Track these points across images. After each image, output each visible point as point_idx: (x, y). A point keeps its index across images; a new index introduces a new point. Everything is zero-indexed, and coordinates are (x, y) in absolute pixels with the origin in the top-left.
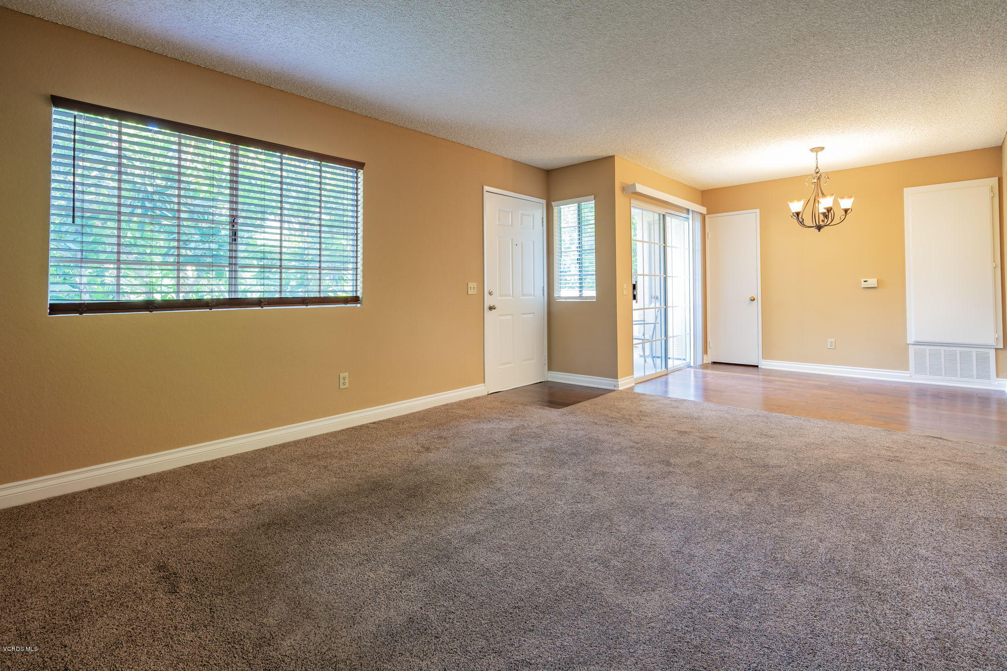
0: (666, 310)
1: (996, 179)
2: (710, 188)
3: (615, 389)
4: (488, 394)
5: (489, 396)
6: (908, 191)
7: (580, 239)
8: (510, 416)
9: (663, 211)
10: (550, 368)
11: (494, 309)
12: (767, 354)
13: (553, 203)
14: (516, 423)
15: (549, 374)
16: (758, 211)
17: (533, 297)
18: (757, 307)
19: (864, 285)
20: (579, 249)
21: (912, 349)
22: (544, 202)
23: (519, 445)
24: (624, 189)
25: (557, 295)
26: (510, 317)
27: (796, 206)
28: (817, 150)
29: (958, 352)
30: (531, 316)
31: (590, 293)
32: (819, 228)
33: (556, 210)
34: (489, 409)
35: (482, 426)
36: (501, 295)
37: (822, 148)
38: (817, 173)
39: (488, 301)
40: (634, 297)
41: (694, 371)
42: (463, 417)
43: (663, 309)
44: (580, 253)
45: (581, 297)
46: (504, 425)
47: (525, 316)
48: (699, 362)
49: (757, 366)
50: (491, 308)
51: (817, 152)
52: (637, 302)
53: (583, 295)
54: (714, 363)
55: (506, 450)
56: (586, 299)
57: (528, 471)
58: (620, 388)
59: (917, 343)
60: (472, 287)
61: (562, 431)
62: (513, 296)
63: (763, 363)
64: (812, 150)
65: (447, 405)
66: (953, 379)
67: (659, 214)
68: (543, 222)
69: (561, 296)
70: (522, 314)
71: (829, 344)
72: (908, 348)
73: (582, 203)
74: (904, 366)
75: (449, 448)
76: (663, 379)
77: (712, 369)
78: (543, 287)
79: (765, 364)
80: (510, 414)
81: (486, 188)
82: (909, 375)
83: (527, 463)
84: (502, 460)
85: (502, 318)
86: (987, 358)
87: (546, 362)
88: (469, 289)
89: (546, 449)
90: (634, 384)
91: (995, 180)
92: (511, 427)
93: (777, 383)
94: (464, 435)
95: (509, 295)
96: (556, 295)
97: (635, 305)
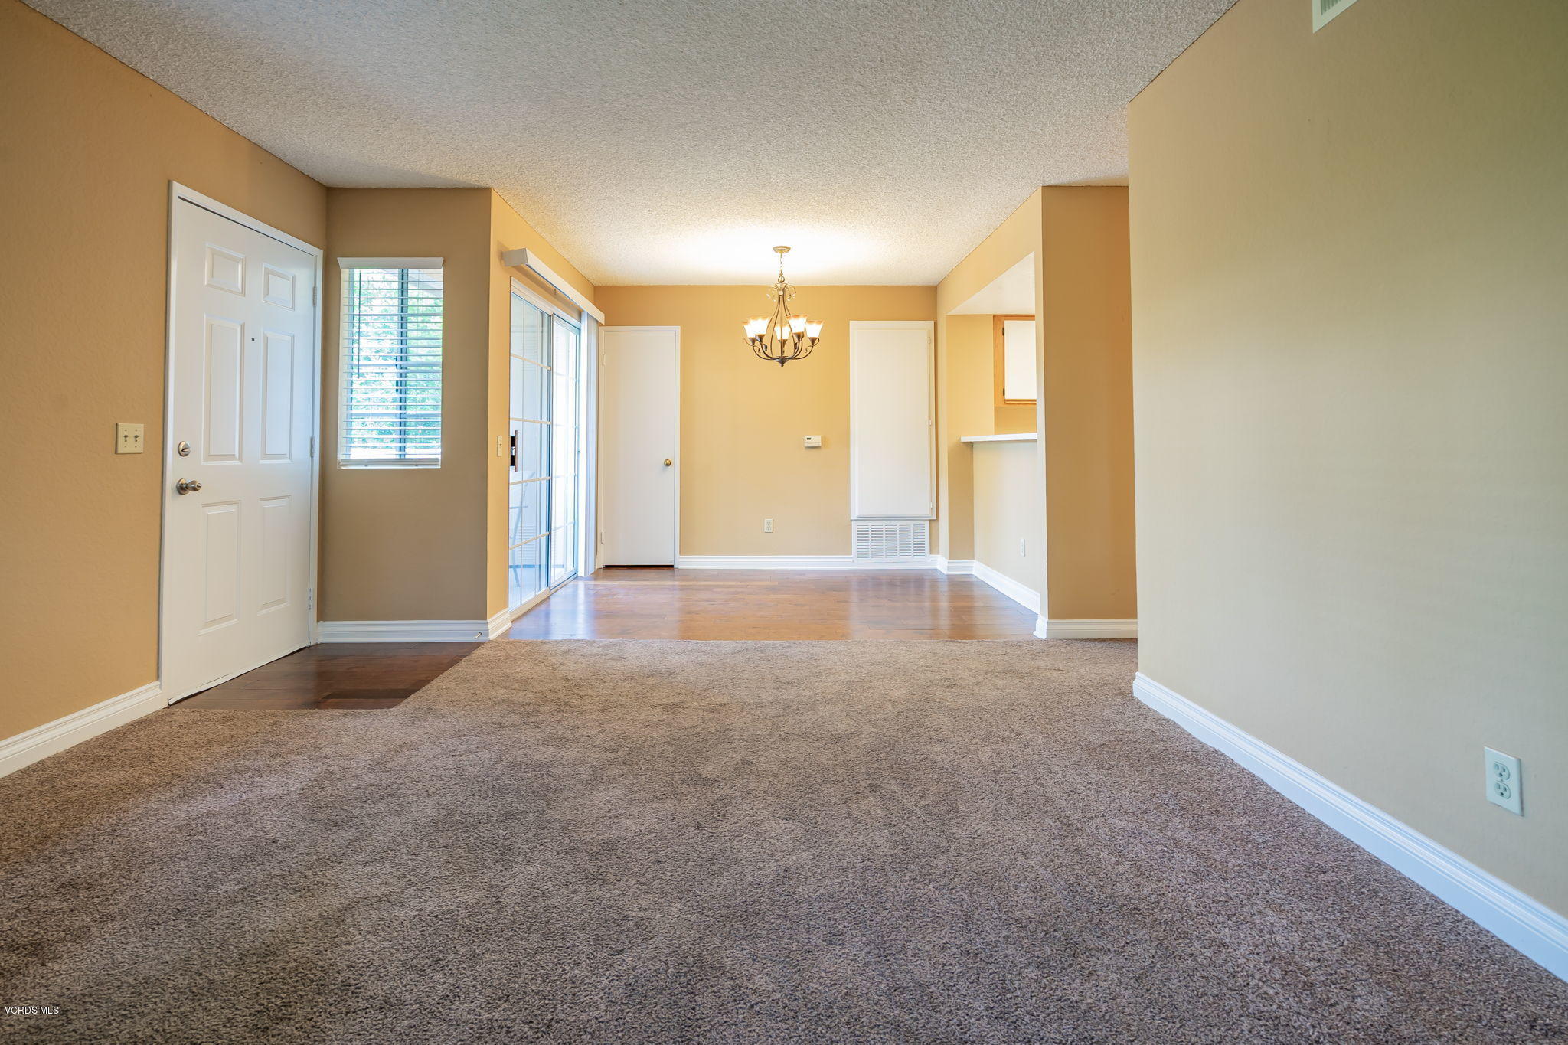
0: (549, 482)
1: (933, 322)
2: (610, 284)
3: (482, 639)
4: (169, 706)
5: (177, 709)
6: (853, 324)
7: (404, 342)
8: (273, 756)
9: (549, 309)
10: (322, 616)
11: (195, 489)
12: (685, 548)
13: (342, 261)
14: (302, 773)
15: (320, 629)
16: (678, 328)
17: (289, 461)
18: (674, 474)
19: (808, 443)
20: (399, 363)
21: (854, 525)
22: (319, 253)
23: (352, 833)
24: (503, 255)
25: (344, 457)
26: (232, 509)
27: (756, 327)
28: (783, 250)
29: (898, 526)
30: (283, 503)
31: (428, 450)
32: (783, 360)
33: (345, 274)
34: (197, 746)
35: (201, 806)
36: (209, 457)
37: (788, 249)
38: (782, 282)
39: (176, 470)
40: (513, 462)
41: (585, 585)
42: (124, 791)
43: (545, 481)
44: (401, 371)
45: (402, 460)
46: (271, 785)
47: (267, 504)
48: (592, 570)
49: (672, 566)
50: (182, 489)
51: (782, 252)
52: (516, 470)
53: (407, 457)
54: (607, 567)
55: (326, 862)
56: (417, 465)
57: (431, 906)
58: (492, 637)
59: (861, 519)
60: (131, 435)
61: (439, 763)
62: (240, 459)
63: (680, 560)
64: (776, 249)
65: (40, 766)
66: (893, 560)
67: (542, 313)
68: (315, 297)
69: (352, 457)
70: (262, 500)
71: (766, 525)
72: (851, 525)
73: (410, 270)
74: (847, 551)
75: (126, 917)
76: (543, 607)
77: (605, 578)
78: (312, 439)
79: (684, 563)
80: (270, 749)
81: (178, 189)
82: (851, 560)
83: (411, 884)
84: (336, 901)
85: (212, 511)
86: (923, 531)
87: (314, 603)
88: (121, 440)
89: (434, 824)
90: (509, 625)
91: (930, 324)
92: (294, 786)
93: (719, 590)
94: (158, 852)
95: (231, 457)
96: (341, 456)
97: (514, 475)
